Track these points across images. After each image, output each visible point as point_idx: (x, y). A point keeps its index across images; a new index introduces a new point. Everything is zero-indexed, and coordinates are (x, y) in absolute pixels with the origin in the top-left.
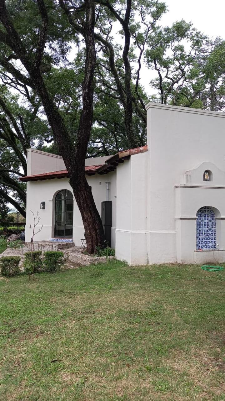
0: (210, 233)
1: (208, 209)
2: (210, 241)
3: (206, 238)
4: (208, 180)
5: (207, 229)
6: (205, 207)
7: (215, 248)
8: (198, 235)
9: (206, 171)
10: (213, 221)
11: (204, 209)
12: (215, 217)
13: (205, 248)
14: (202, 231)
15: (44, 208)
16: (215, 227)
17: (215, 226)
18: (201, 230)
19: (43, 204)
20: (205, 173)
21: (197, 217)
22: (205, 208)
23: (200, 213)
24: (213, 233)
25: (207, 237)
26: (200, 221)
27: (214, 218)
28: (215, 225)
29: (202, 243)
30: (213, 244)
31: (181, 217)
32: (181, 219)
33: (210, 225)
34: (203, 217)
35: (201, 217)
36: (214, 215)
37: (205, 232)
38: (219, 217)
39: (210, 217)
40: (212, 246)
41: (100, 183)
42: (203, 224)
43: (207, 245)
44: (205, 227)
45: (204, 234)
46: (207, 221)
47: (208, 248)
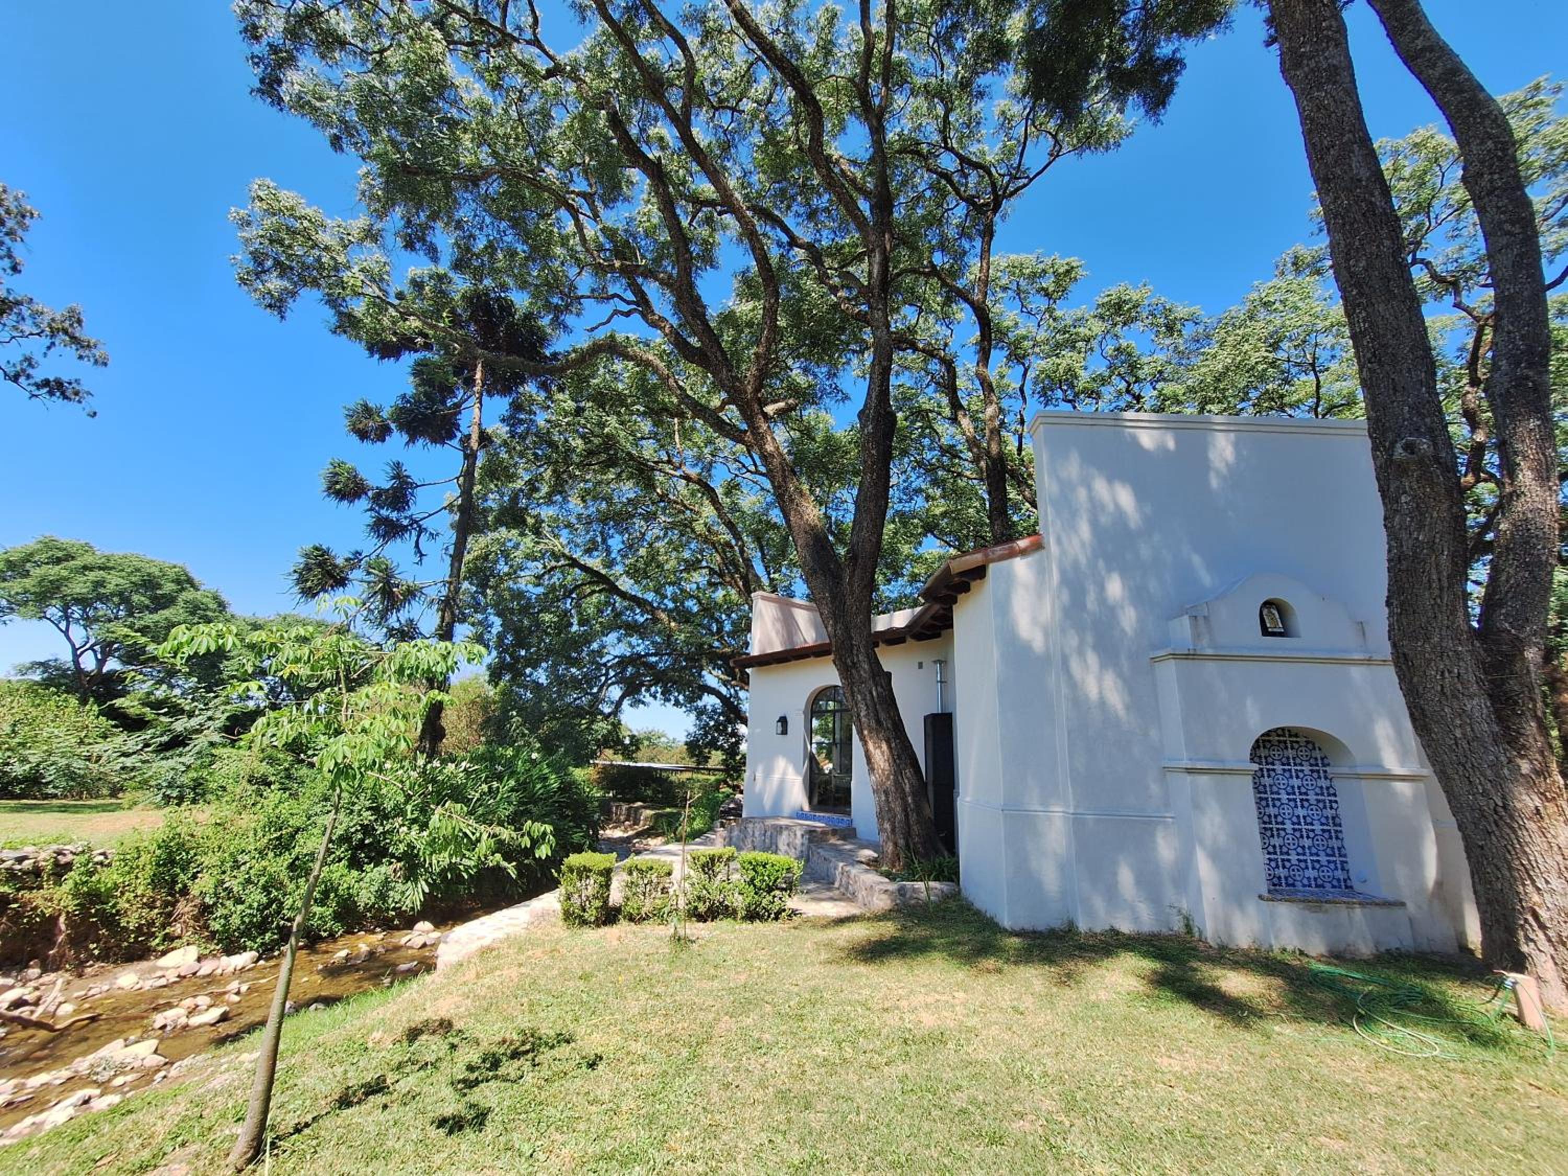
0: (1317, 827)
1: (1296, 736)
2: (1323, 859)
3: (1303, 847)
4: (1281, 635)
5: (1301, 812)
6: (1283, 729)
7: (1347, 887)
8: (1266, 832)
9: (1268, 604)
10: (1324, 783)
11: (1278, 736)
12: (1327, 769)
13: (1304, 886)
14: (1280, 819)
15: (784, 732)
16: (1334, 805)
17: (1336, 802)
18: (1276, 816)
19: (783, 721)
20: (1265, 612)
21: (1256, 767)
22: (1280, 732)
23: (1263, 753)
24: (1331, 828)
25: (1307, 843)
26: (1266, 781)
27: (1325, 772)
28: (1333, 798)
29: (1287, 864)
30: (1339, 874)
31: (1186, 764)
32: (1189, 771)
33: (1312, 797)
34: (1279, 768)
35: (1270, 767)
36: (1322, 759)
37: (1293, 824)
38: (1345, 770)
39: (1306, 768)
40: (1335, 883)
41: (920, 665)
42: (1282, 792)
43: (1311, 873)
44: (1292, 804)
45: (1290, 831)
46: (1296, 782)
47: (1317, 886)
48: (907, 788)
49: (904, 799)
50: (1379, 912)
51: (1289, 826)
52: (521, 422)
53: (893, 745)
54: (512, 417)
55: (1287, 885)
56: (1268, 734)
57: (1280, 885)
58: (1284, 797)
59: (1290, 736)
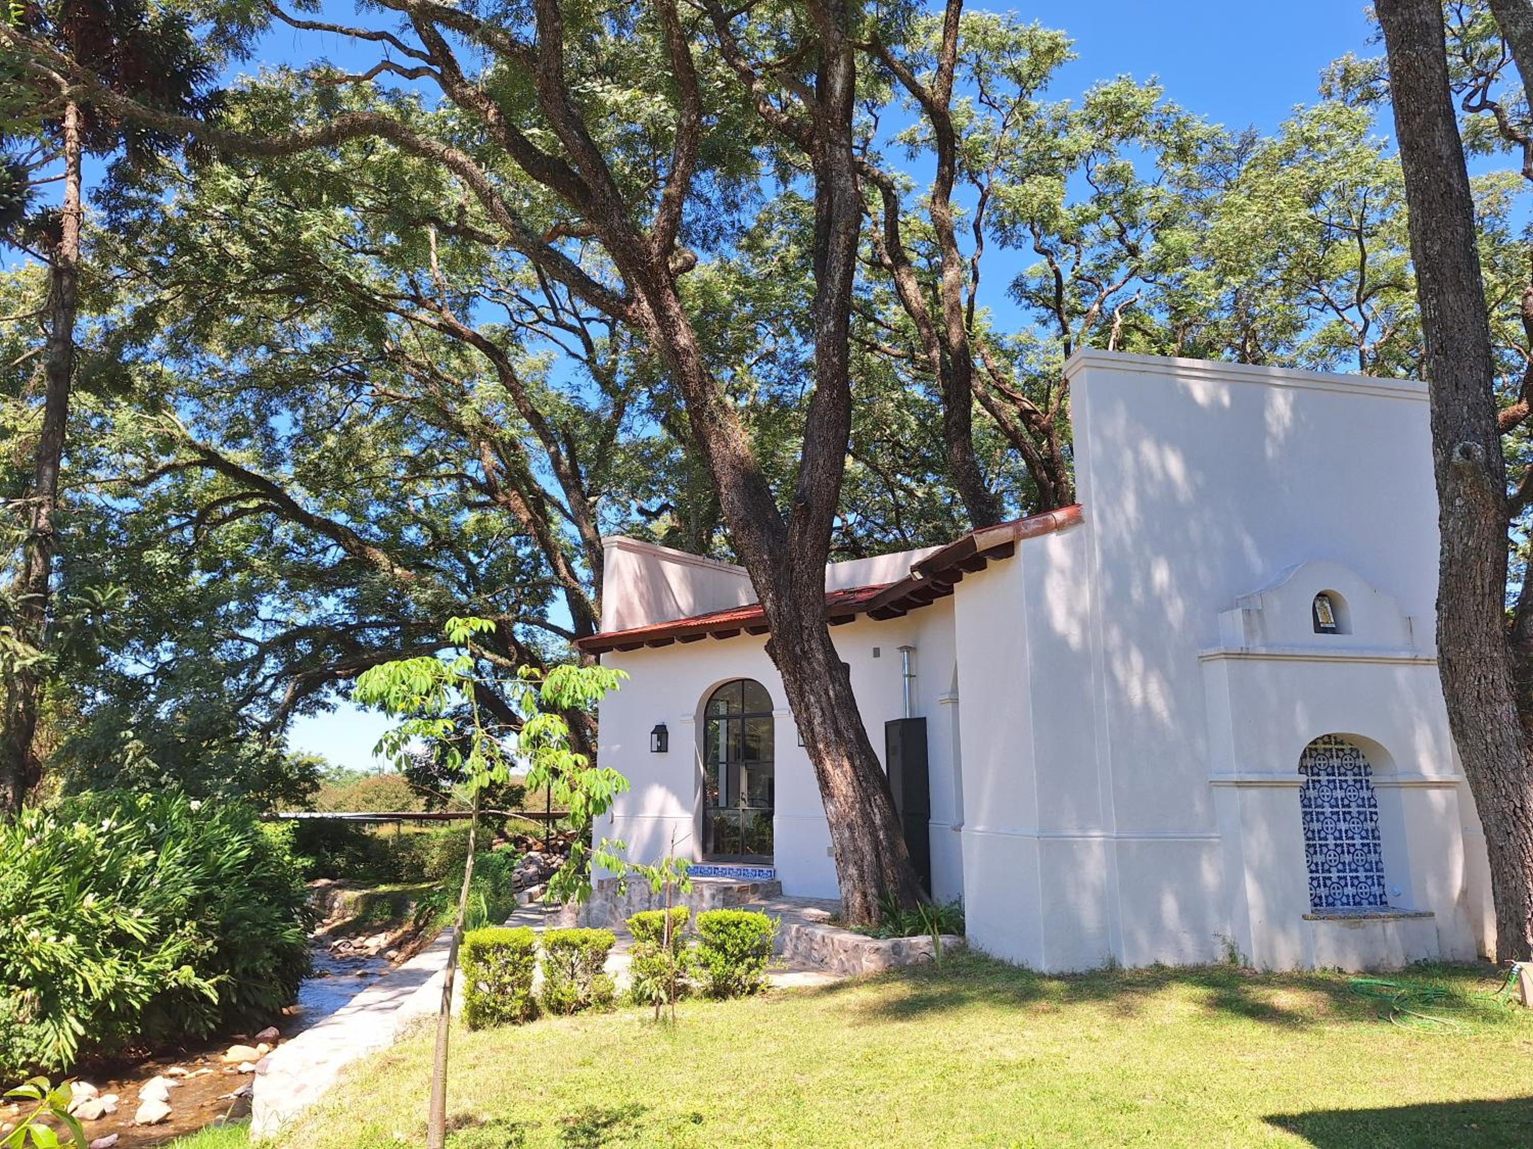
0: (1358, 842)
1: (1342, 743)
2: (1362, 874)
3: (1344, 863)
4: (1333, 631)
5: (1343, 826)
6: (1329, 736)
7: (1382, 903)
8: (1311, 849)
9: (1321, 596)
10: (1365, 794)
11: (1325, 743)
12: (1369, 778)
13: (1343, 904)
14: (1323, 835)
15: (663, 748)
16: (1375, 817)
17: (1376, 813)
18: (1319, 832)
19: (661, 732)
20: (1318, 604)
21: (1304, 778)
22: (1326, 739)
23: (1309, 762)
24: (1370, 841)
25: (1347, 858)
26: (1312, 793)
27: (1367, 781)
28: (1373, 810)
29: (1328, 883)
30: (1376, 890)
31: (1235, 777)
32: (1239, 784)
33: (1354, 809)
34: (1324, 778)
35: (1316, 778)
36: (1365, 767)
37: (1335, 839)
38: (1389, 780)
39: (1350, 778)
40: (1371, 899)
41: (877, 653)
42: (1326, 804)
43: (1350, 890)
44: (1335, 817)
45: (1332, 847)
46: (1339, 794)
47: (1355, 904)
48: (878, 820)
49: (873, 834)
50: (1411, 923)
51: (1331, 842)
52: (132, 204)
53: (857, 763)
54: (114, 194)
55: (1328, 904)
56: (1314, 742)
57: (1321, 905)
58: (1328, 810)
59: (1336, 743)
